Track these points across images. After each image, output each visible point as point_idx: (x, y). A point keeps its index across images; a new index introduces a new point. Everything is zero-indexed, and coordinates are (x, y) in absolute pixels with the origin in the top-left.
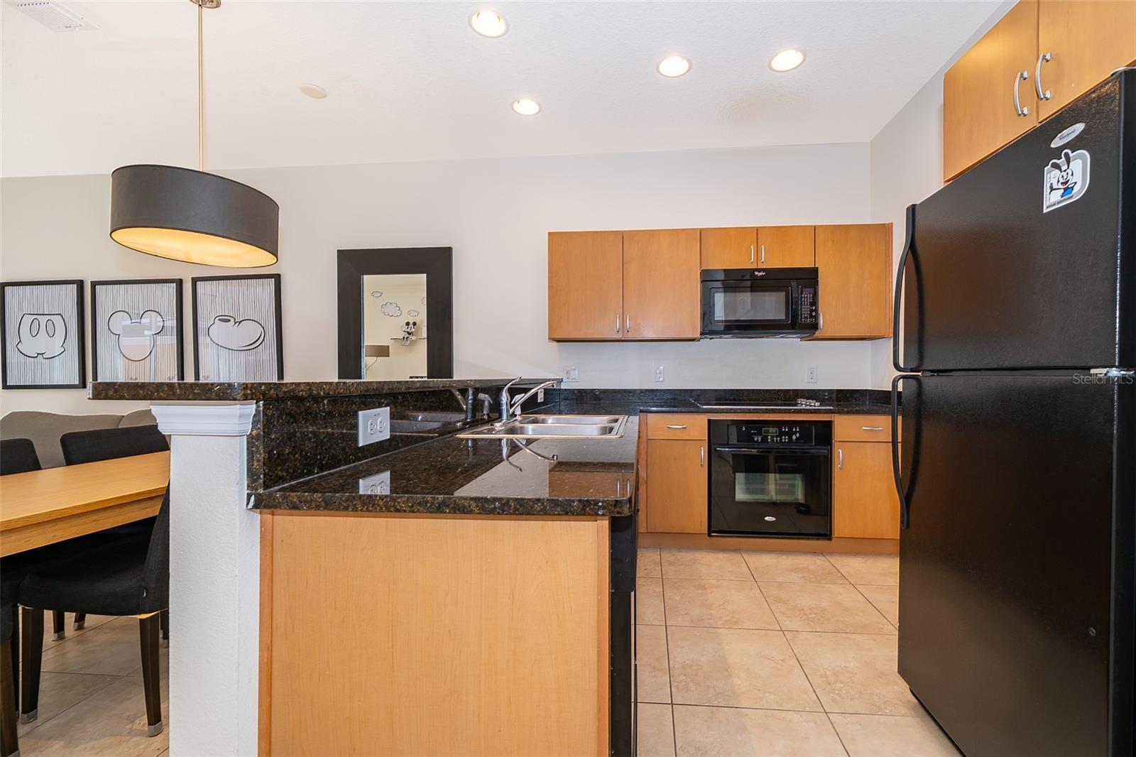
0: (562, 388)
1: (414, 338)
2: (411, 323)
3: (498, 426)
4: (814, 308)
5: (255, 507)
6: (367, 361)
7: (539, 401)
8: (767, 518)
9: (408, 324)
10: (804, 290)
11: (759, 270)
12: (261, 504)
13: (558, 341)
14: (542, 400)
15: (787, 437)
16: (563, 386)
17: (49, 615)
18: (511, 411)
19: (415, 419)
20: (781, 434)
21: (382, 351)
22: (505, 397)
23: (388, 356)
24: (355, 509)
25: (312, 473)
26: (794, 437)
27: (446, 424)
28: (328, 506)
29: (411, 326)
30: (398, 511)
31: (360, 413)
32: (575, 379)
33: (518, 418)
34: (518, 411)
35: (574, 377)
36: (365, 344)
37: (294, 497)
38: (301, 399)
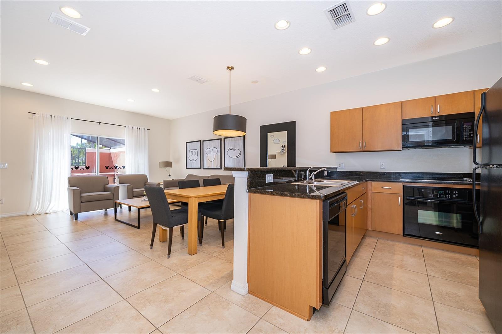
0: (337, 171)
1: (284, 151)
2: (284, 146)
3: (305, 181)
4: (472, 132)
5: (248, 192)
6: (269, 160)
7: (325, 175)
8: (437, 233)
9: (282, 146)
10: (465, 124)
11: (435, 117)
12: (249, 191)
13: (335, 152)
14: (327, 175)
15: (449, 196)
16: (338, 170)
17: (205, 217)
18: (310, 177)
19: (282, 179)
20: (446, 194)
21: (274, 157)
22: (308, 173)
23: (275, 158)
24: (265, 194)
25: (257, 187)
26: (454, 196)
27: (289, 180)
28: (261, 193)
29: (284, 147)
30: (273, 195)
31: (267, 175)
32: (343, 167)
33: (314, 180)
34: (313, 178)
35: (342, 166)
36: (268, 154)
37: (255, 191)
38: (255, 171)
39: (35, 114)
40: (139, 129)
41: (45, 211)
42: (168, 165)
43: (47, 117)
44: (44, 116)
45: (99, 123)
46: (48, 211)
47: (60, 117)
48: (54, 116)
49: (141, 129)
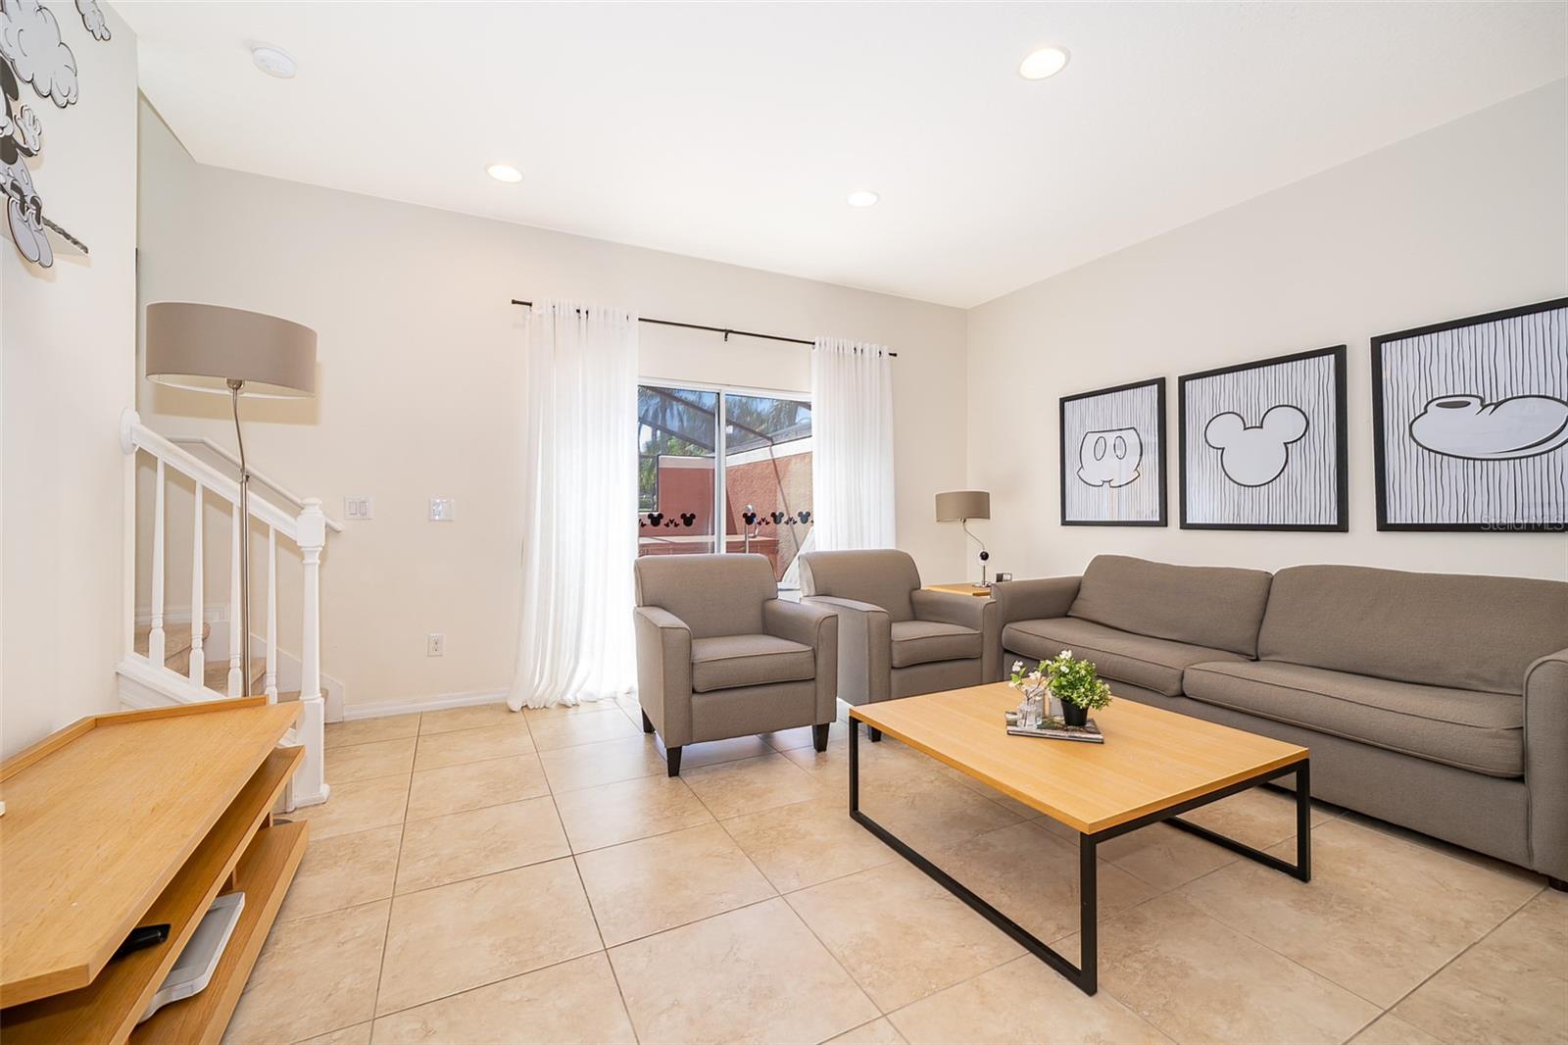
39: (530, 305)
40: (859, 351)
41: (561, 697)
42: (977, 506)
43: (567, 315)
44: (557, 313)
45: (724, 333)
46: (569, 698)
47: (605, 313)
48: (587, 312)
49: (866, 351)
